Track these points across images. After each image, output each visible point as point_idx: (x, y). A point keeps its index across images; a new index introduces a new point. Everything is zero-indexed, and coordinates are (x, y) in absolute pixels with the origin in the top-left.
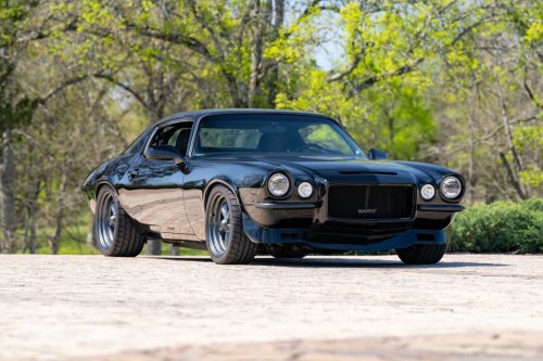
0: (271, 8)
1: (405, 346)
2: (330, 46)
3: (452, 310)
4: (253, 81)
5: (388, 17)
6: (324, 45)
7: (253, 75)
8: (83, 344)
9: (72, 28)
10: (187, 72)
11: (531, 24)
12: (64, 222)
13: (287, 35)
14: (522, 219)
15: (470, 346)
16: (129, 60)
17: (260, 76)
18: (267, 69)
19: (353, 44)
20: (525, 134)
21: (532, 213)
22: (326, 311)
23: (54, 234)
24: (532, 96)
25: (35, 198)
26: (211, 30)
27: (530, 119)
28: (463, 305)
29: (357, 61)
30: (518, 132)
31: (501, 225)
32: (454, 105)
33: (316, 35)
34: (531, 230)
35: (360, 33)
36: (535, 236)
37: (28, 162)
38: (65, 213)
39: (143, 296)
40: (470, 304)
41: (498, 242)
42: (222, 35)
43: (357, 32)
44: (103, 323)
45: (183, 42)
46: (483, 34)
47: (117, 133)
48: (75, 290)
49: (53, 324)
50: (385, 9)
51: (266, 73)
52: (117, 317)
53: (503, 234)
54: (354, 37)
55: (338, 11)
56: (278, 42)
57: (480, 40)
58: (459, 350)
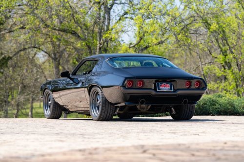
0: (105, 18)
1: (189, 147)
2: (129, 33)
3: (198, 135)
4: (98, 48)
5: (153, 21)
6: (127, 32)
7: (98, 45)
8: (51, 148)
9: (23, 28)
10: (70, 45)
11: (212, 24)
12: (20, 107)
13: (112, 29)
14: (213, 101)
15: (217, 147)
16: (46, 41)
17: (101, 46)
18: (104, 43)
19: (139, 32)
20: (208, 68)
21: (218, 99)
22: (145, 136)
23: (16, 113)
24: (210, 53)
25: (8, 98)
26: (81, 28)
27: (210, 63)
28: (201, 133)
29: (141, 39)
30: (205, 68)
31: (205, 104)
32: (177, 58)
33: (124, 29)
34: (217, 106)
35: (142, 28)
36: (219, 108)
37: (4, 84)
38: (20, 104)
39: (66, 132)
40: (203, 132)
41: (203, 111)
42: (85, 29)
43: (141, 28)
44: (55, 141)
45: (69, 32)
46: (192, 28)
47: (41, 71)
48: (36, 130)
49: (33, 142)
50: (152, 18)
51: (104, 45)
52: (59, 139)
53: (205, 108)
54: (140, 29)
55: (133, 19)
56: (108, 32)
57: (191, 30)
58: (212, 148)
